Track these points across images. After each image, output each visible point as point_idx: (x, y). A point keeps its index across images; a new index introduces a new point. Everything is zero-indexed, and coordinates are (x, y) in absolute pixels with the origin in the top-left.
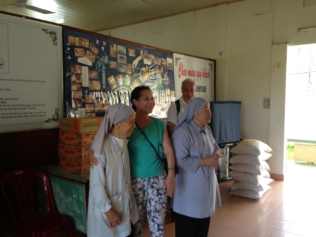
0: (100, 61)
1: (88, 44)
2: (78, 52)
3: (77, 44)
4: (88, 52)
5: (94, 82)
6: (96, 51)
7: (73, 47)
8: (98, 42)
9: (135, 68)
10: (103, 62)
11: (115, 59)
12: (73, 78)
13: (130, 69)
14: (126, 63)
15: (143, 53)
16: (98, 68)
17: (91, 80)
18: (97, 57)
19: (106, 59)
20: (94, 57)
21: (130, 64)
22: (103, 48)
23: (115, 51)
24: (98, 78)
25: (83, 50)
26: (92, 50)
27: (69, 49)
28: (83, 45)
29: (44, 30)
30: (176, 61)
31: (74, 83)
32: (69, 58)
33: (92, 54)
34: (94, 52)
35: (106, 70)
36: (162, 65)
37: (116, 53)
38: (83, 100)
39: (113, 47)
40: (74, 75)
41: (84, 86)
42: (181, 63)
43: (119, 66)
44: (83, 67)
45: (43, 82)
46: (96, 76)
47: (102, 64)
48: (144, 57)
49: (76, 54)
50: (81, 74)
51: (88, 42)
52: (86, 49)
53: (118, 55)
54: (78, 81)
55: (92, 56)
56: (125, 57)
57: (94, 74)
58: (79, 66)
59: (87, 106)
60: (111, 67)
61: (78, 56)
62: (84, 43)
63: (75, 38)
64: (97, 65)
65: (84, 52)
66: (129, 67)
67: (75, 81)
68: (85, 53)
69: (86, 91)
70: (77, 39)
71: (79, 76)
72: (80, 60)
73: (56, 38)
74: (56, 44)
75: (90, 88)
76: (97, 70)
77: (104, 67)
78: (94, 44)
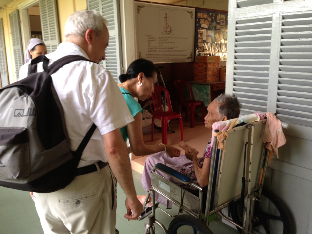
1: (206, 16)
2: (202, 21)
3: (201, 17)
4: (206, 21)
6: (210, 19)
7: (199, 19)
8: (211, 14)
10: (213, 26)
11: (219, 23)
14: (225, 25)
17: (207, 36)
18: (211, 23)
19: (215, 24)
20: (209, 23)
22: (213, 17)
23: (219, 18)
26: (208, 19)
27: (198, 20)
29: (188, 11)
32: (197, 25)
33: (208, 21)
37: (220, 20)
39: (218, 16)
43: (221, 27)
44: (203, 29)
49: (201, 22)
50: (203, 33)
52: (205, 19)
56: (225, 21)
57: (208, 33)
58: (201, 29)
60: (217, 28)
62: (204, 16)
63: (200, 13)
64: (210, 28)
67: (200, 37)
68: (205, 21)
70: (202, 14)
71: (201, 35)
72: (202, 26)
73: (192, 15)
74: (192, 18)
75: (207, 41)
77: (213, 28)
78: (209, 16)
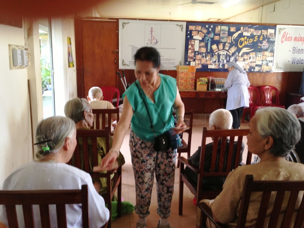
0: (207, 36)
2: (194, 33)
3: (194, 29)
4: (200, 33)
5: (202, 48)
7: (191, 31)
8: (207, 26)
9: (234, 38)
10: (209, 37)
11: (219, 35)
12: (190, 47)
13: (230, 40)
14: (227, 36)
15: (244, 28)
16: (206, 41)
17: (200, 47)
18: (206, 34)
19: (212, 35)
20: (204, 35)
21: (231, 37)
22: (210, 29)
23: (219, 30)
24: (205, 46)
25: (197, 32)
27: (189, 32)
28: (197, 30)
29: (177, 25)
30: (279, 31)
31: (190, 49)
32: (189, 37)
33: (202, 33)
34: (204, 32)
35: (211, 41)
36: (262, 35)
38: (194, 58)
39: (218, 28)
40: (190, 45)
41: (195, 50)
42: (285, 32)
43: (221, 38)
44: (196, 41)
45: (175, 49)
46: (204, 45)
47: (208, 38)
48: (244, 31)
50: (195, 44)
51: (201, 27)
52: (199, 31)
53: (221, 32)
54: (192, 48)
55: (202, 34)
56: (227, 33)
57: (203, 44)
58: (193, 40)
59: (196, 60)
60: (215, 39)
61: (194, 35)
62: (198, 28)
63: (193, 26)
64: (205, 39)
65: (197, 33)
66: (229, 38)
67: (190, 48)
69: (197, 53)
71: (193, 46)
72: (195, 38)
73: (183, 28)
74: (183, 31)
75: (199, 52)
76: (205, 42)
77: (210, 39)
78: (204, 28)
